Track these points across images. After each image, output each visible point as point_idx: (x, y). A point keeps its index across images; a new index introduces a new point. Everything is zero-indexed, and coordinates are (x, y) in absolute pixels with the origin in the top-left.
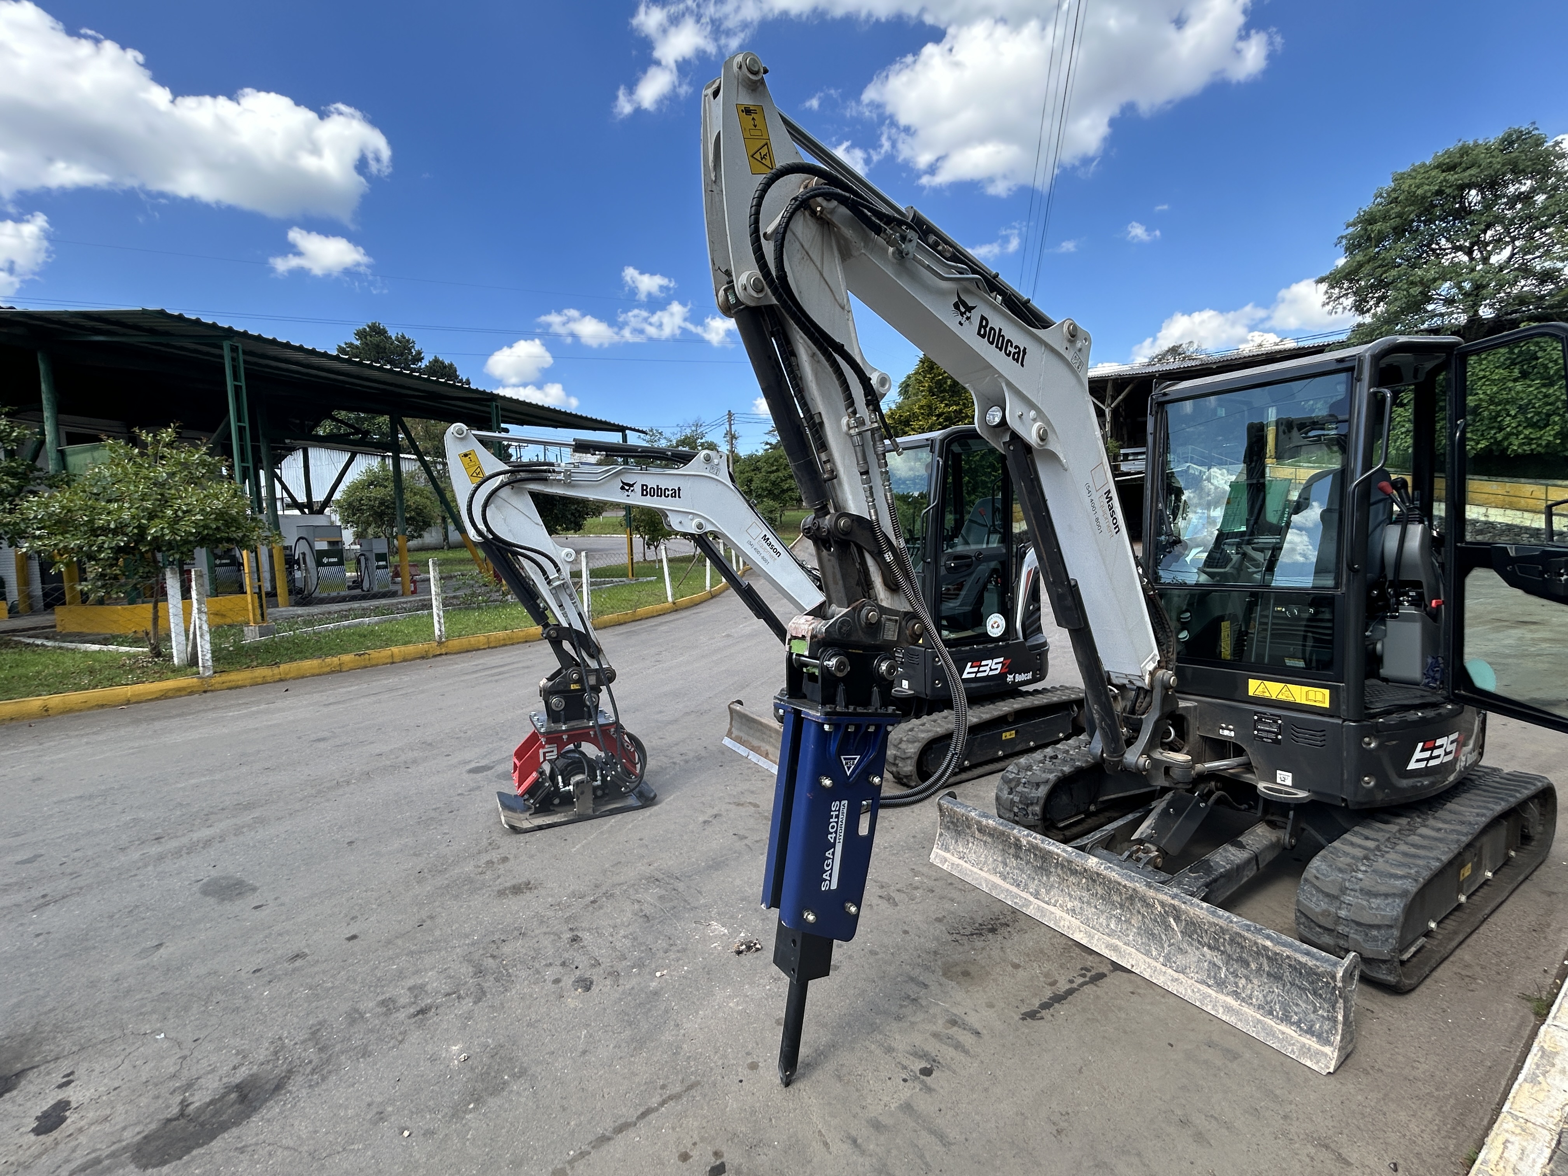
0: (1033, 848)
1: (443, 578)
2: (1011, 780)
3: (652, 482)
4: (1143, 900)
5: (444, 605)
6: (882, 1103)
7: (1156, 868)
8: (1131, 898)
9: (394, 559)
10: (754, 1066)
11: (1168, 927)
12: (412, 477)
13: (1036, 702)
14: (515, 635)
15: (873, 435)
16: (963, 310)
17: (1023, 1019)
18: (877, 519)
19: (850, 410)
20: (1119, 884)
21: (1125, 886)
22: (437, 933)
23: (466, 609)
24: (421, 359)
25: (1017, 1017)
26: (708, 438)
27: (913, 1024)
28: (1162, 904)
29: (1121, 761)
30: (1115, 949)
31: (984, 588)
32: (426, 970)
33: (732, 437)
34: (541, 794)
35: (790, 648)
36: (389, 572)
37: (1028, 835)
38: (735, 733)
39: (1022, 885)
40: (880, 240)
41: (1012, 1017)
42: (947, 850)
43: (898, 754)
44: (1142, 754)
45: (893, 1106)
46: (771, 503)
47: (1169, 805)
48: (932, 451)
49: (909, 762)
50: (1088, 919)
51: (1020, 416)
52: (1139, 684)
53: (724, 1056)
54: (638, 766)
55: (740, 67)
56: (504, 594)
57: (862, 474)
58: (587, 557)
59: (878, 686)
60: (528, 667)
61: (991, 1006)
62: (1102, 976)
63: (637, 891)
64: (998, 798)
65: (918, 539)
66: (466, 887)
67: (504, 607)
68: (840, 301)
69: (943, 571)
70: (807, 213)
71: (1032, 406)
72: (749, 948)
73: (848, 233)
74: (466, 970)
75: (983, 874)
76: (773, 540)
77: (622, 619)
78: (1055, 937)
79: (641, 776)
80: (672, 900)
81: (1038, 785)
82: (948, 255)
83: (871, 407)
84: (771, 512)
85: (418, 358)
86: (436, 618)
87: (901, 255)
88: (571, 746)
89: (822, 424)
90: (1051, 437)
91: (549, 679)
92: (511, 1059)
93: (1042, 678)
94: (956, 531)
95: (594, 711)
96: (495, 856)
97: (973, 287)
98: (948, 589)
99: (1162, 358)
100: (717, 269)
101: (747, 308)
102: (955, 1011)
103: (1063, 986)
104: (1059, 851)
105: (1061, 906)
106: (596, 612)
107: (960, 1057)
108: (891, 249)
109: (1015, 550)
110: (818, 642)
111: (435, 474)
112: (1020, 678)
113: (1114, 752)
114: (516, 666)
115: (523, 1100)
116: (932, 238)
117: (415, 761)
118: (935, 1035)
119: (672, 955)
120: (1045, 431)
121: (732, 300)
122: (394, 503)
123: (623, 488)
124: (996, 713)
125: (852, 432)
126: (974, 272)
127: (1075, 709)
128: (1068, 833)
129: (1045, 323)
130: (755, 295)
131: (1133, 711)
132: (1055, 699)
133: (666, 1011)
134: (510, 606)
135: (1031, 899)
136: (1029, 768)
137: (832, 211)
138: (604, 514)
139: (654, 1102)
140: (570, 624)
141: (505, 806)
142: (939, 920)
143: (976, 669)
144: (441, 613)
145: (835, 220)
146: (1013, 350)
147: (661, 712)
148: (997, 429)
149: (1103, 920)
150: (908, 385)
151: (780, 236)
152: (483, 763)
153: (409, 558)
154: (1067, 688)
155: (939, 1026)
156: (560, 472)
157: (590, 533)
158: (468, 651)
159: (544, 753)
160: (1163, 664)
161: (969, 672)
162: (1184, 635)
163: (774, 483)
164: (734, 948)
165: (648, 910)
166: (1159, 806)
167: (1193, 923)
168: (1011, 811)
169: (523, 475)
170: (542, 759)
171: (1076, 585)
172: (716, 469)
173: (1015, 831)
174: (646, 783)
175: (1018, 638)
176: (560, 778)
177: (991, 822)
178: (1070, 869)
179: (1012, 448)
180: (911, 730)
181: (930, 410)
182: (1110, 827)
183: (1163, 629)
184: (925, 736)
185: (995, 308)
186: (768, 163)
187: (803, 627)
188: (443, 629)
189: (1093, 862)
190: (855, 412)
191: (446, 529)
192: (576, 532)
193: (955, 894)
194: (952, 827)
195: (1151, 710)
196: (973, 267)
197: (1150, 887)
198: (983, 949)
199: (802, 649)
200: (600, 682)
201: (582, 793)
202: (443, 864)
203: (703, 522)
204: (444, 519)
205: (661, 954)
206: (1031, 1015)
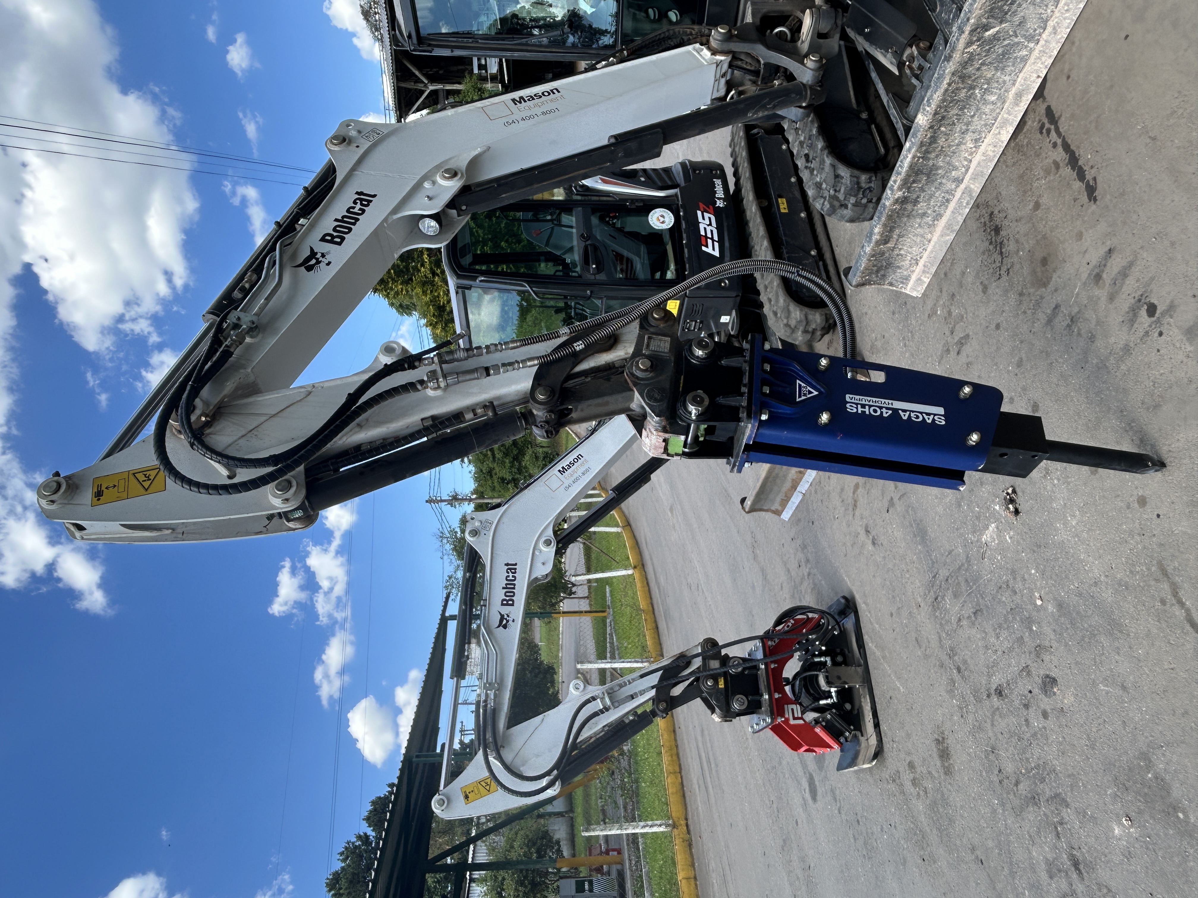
0: (906, 184)
1: (605, 819)
2: (832, 206)
3: (499, 594)
4: (964, 64)
5: (633, 820)
6: (1185, 360)
7: (930, 48)
8: (963, 78)
9: (584, 872)
10: (1142, 501)
11: (995, 38)
12: (494, 849)
13: (747, 175)
14: (667, 744)
15: (446, 362)
16: (313, 261)
17: (1095, 200)
18: (537, 358)
19: (419, 387)
20: (946, 90)
21: (949, 84)
22: (990, 844)
23: (638, 795)
24: (367, 836)
25: (1094, 207)
26: (456, 525)
27: (1099, 323)
28: (969, 44)
29: (811, 87)
30: (1019, 95)
31: (621, 230)
32: (1031, 858)
33: (455, 499)
34: (839, 724)
35: (677, 455)
36: (596, 877)
37: (892, 190)
38: (776, 506)
39: (947, 196)
40: (237, 352)
41: (1093, 213)
42: (907, 278)
43: (801, 328)
44: (802, 63)
45: (1189, 348)
46: (527, 458)
47: (861, 33)
48: (469, 288)
49: (810, 317)
50: (986, 125)
51: (430, 198)
52: (725, 66)
53: (1131, 534)
54: (811, 615)
55: (53, 502)
56: (622, 753)
57: (488, 375)
58: (582, 663)
59: (720, 359)
60: (702, 731)
61: (1080, 236)
62: (1049, 110)
63: (947, 622)
64: (852, 220)
65: (566, 303)
66: (941, 810)
67: (636, 755)
68: (302, 396)
69: (602, 277)
70: (208, 431)
71: (418, 187)
72: (1012, 501)
73: (229, 386)
74: (1031, 814)
75: (935, 239)
76: (565, 463)
77: (651, 625)
78: (1005, 161)
79: (822, 613)
80: (959, 584)
81: (837, 176)
82: (255, 277)
83: (417, 364)
84: (537, 458)
85: (365, 839)
86: (647, 830)
87: (254, 329)
88: (787, 689)
89: (434, 418)
90: (451, 165)
91: (713, 711)
92: (1130, 769)
93: (721, 168)
94: (558, 260)
95: (748, 662)
96: (906, 777)
97: (290, 250)
98: (622, 270)
99: (375, 28)
100: (266, 530)
101: (307, 497)
102: (1085, 276)
103: (1060, 155)
104: (910, 156)
105: (971, 154)
106: (643, 654)
107: (1135, 272)
108: (248, 340)
109: (579, 198)
110: (671, 424)
111: (490, 825)
112: (720, 193)
113: (801, 94)
114: (700, 745)
115: (1175, 758)
116: (237, 294)
117: (803, 859)
118: (1112, 298)
119: (1019, 586)
120: (447, 171)
121: (299, 514)
122: (521, 871)
123: (505, 627)
124: (759, 219)
125: (442, 385)
126: (273, 249)
127: (755, 131)
128: (892, 144)
129: (330, 171)
130: (293, 489)
131: (756, 73)
132: (744, 154)
133: (1081, 595)
134: (635, 748)
135: (962, 186)
136: (818, 186)
137: (206, 403)
138: (537, 641)
139: (1180, 613)
140: (653, 687)
141: (853, 763)
142: (985, 289)
143: (710, 241)
144: (642, 824)
145: (215, 400)
146: (358, 206)
147: (753, 587)
148: (443, 223)
149: (987, 109)
150: (401, 306)
151: (231, 462)
152: (805, 784)
153: (582, 856)
154: (733, 140)
155: (1101, 293)
156: (487, 695)
157: (557, 656)
158: (684, 796)
159: (795, 718)
160: (704, 40)
161: (712, 249)
162: (673, 16)
163: (506, 455)
164: (1012, 517)
165: (968, 611)
166: (862, 44)
167: (992, 10)
168: (865, 206)
169: (489, 736)
170: (801, 722)
171: (615, 137)
172: (486, 524)
173: (887, 203)
174: (830, 607)
175: (676, 195)
176: (822, 702)
177: (877, 230)
178: (930, 144)
179: (464, 208)
180: (775, 314)
181: (427, 284)
182: (885, 98)
183: (664, 39)
184: (782, 299)
185: (312, 226)
186: (153, 474)
187: (654, 441)
188: (658, 822)
189: (922, 120)
190: (422, 382)
191: (551, 814)
192: (555, 673)
193: (957, 270)
194: (882, 272)
195: (754, 53)
196: (269, 248)
197: (950, 57)
198: (1017, 241)
199: (678, 442)
200: (717, 656)
201: (839, 678)
202: (915, 834)
203: (543, 539)
204: (540, 816)
205: (1017, 598)
206: (1091, 191)
